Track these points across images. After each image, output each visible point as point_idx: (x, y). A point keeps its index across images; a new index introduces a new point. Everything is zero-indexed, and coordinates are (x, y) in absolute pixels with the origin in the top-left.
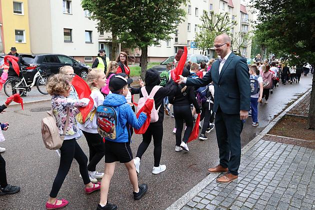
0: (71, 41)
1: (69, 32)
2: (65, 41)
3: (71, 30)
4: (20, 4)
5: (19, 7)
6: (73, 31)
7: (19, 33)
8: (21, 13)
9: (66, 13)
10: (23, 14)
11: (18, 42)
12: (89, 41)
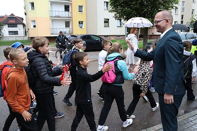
0: (108, 26)
1: (107, 20)
2: (105, 26)
3: (108, 19)
4: (82, 6)
5: (81, 8)
6: (109, 20)
7: (81, 23)
8: (82, 11)
9: (106, 9)
10: (83, 12)
11: (80, 28)
12: (120, 26)
